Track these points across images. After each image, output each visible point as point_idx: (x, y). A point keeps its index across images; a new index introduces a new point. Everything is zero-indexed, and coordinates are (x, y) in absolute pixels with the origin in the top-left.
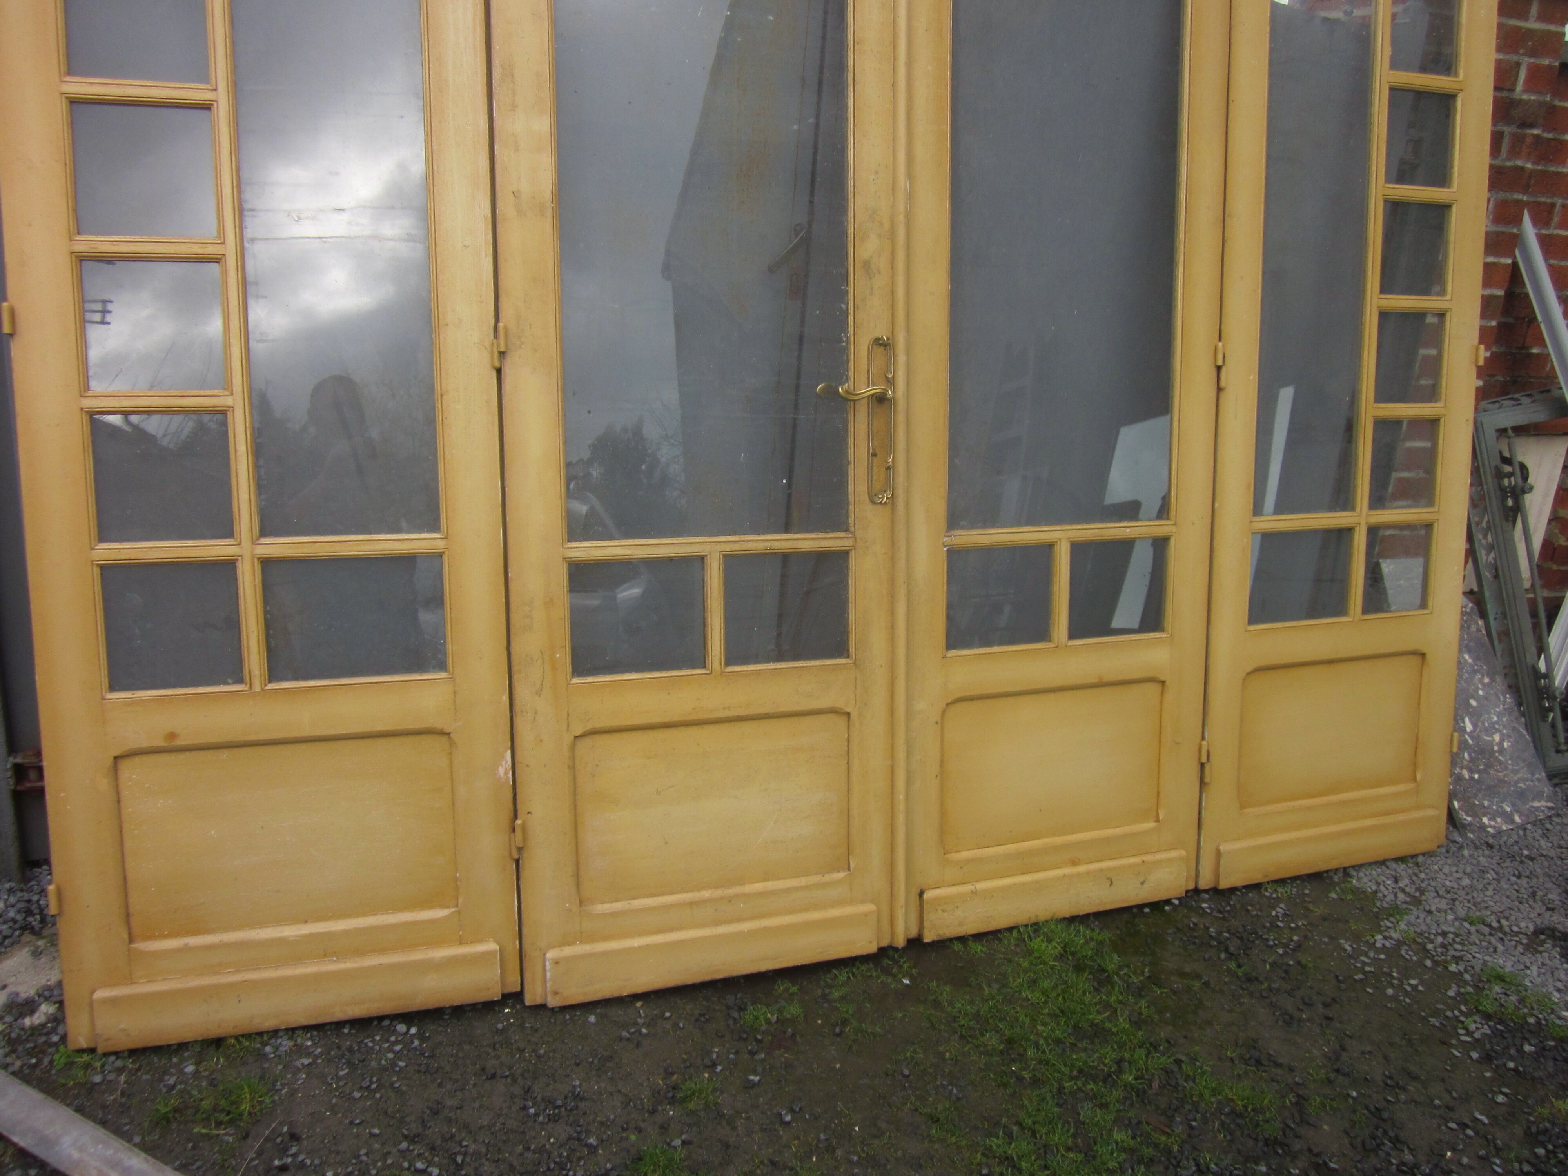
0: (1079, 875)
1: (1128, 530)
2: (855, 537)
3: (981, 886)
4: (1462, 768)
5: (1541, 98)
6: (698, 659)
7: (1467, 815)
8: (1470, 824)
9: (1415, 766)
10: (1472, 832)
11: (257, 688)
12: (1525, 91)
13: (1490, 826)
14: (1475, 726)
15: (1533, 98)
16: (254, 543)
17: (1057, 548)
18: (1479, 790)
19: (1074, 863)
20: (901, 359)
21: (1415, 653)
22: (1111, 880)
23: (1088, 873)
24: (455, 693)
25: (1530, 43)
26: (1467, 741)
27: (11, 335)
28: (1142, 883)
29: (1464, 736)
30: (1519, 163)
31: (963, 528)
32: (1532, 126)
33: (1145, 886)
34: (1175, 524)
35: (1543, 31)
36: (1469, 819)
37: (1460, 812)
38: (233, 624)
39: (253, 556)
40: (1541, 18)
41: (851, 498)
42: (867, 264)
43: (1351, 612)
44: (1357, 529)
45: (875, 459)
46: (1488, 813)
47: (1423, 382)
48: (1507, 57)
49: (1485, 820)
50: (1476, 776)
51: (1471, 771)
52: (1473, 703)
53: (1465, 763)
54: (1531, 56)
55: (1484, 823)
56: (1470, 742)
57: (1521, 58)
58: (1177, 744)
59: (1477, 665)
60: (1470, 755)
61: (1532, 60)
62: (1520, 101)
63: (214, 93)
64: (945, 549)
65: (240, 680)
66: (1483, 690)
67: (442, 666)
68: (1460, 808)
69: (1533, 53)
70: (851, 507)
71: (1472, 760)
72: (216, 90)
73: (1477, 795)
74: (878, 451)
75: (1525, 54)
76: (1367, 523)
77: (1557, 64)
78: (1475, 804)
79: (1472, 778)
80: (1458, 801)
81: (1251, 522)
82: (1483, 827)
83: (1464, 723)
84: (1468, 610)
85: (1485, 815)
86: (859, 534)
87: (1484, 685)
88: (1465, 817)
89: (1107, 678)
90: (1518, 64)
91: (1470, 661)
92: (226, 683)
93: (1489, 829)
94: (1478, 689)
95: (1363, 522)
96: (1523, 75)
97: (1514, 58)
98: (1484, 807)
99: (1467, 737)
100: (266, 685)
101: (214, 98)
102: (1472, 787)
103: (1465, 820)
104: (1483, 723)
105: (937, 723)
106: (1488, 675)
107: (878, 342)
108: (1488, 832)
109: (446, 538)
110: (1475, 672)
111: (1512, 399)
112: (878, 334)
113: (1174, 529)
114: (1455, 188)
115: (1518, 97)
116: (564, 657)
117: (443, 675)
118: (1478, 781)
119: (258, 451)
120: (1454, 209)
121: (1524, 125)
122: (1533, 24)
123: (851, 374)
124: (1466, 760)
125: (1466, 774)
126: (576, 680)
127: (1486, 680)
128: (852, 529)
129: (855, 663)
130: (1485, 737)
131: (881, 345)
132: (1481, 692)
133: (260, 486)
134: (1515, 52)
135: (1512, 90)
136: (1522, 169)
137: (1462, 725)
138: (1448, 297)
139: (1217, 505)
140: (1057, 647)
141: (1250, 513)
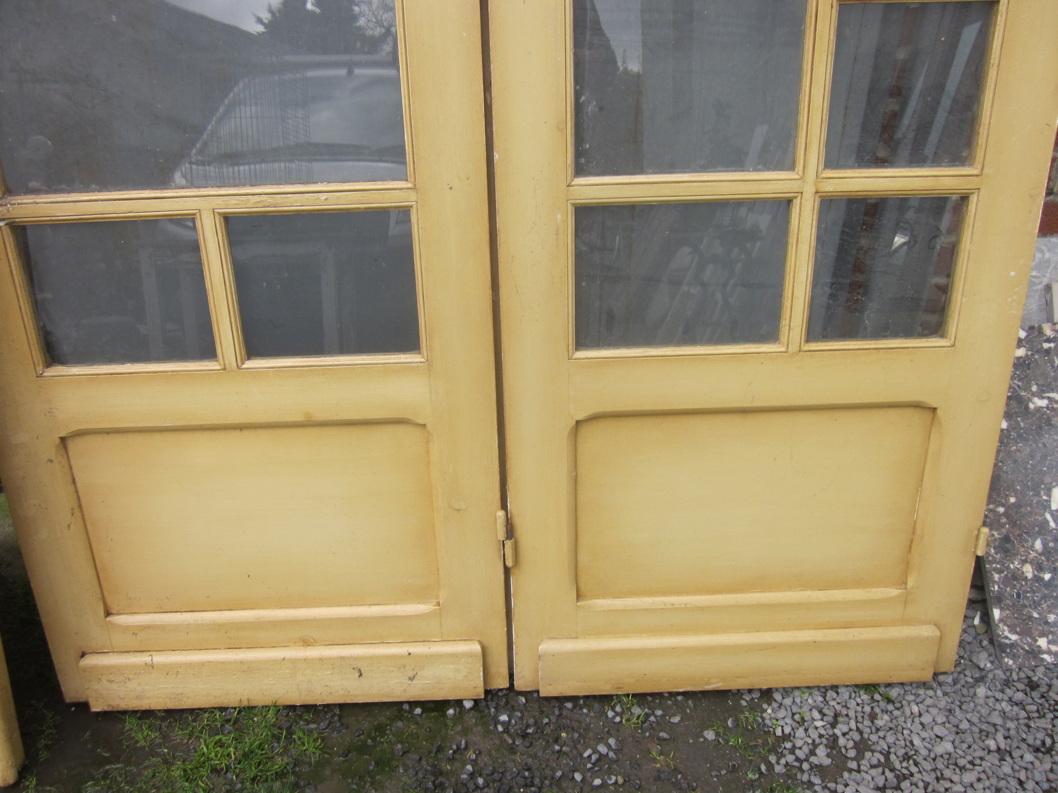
0: (306, 660)
1: (323, 197)
3: (159, 658)
4: (1024, 562)
7: (1012, 630)
8: (1013, 645)
9: (907, 565)
10: (1014, 657)
13: (1049, 652)
17: (198, 223)
18: (1044, 597)
19: (306, 643)
22: (360, 670)
23: (321, 660)
26: (1047, 522)
28: (411, 679)
29: (1044, 515)
33: (415, 682)
34: (414, 188)
36: (1014, 637)
37: (1001, 625)
44: (797, 202)
46: (1051, 633)
49: (1042, 642)
50: (1047, 576)
51: (1039, 568)
55: (1039, 647)
56: (1052, 525)
58: (458, 510)
60: (1045, 544)
68: (1001, 620)
71: (1046, 552)
73: (1040, 605)
76: (817, 192)
78: (1031, 617)
79: (1038, 579)
80: (1002, 609)
82: (1035, 653)
85: (1042, 635)
88: (1007, 633)
89: (320, 416)
93: (1045, 656)
95: (809, 191)
98: (1047, 623)
99: (1048, 517)
102: (1034, 592)
103: (1006, 638)
108: (1043, 660)
113: (413, 196)
118: (1048, 585)
124: (1036, 551)
125: (1028, 570)
137: (1045, 498)
139: (496, 156)
140: (224, 369)
141: (570, 171)
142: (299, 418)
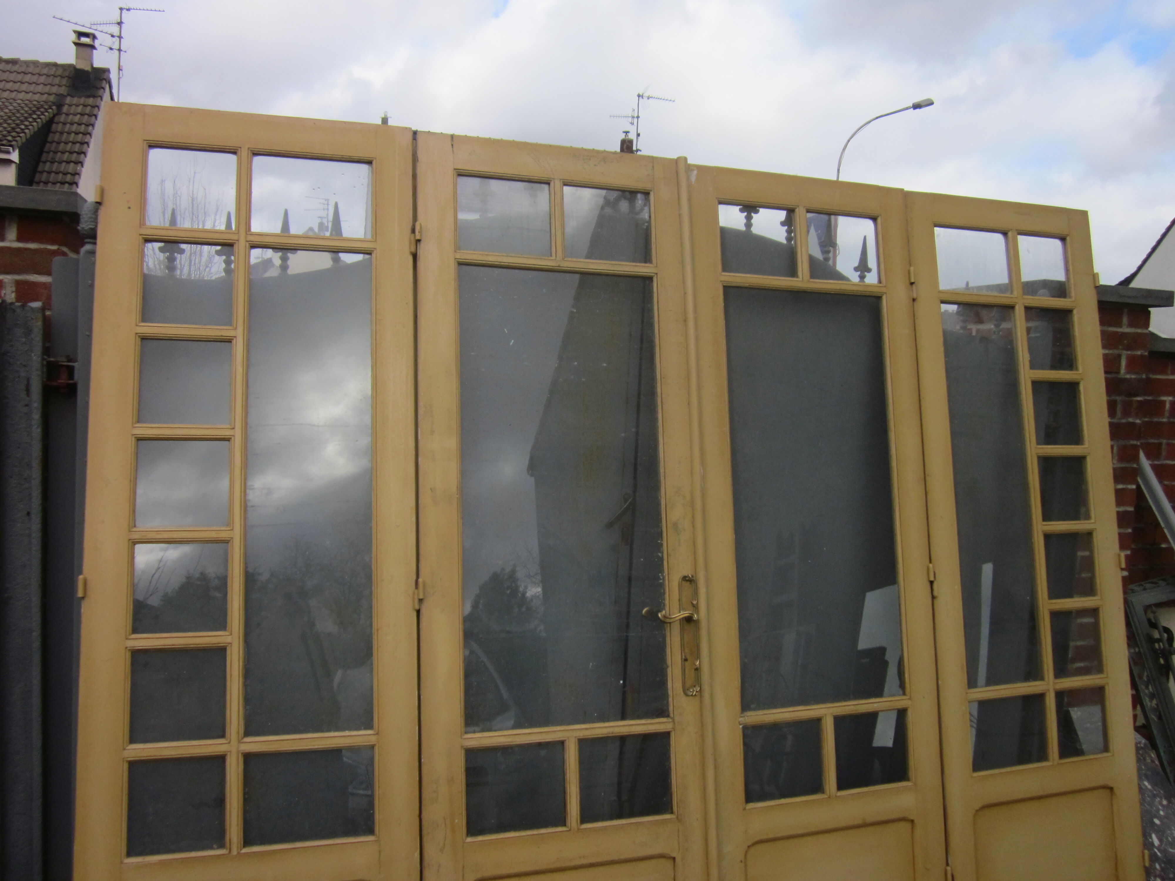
1: (875, 705)
2: (674, 722)
5: (1139, 377)
6: (560, 820)
9: (1118, 878)
11: (234, 852)
12: (1128, 372)
14: (1160, 840)
15: (1133, 377)
16: (240, 742)
17: (823, 721)
20: (702, 590)
21: (1105, 787)
24: (380, 851)
25: (1125, 342)
26: (1155, 853)
27: (83, 598)
29: (1153, 850)
30: (1131, 420)
31: (754, 709)
32: (1136, 395)
34: (910, 699)
35: (1134, 333)
38: (220, 802)
39: (238, 751)
40: (1130, 325)
41: (670, 692)
42: (675, 525)
43: (1051, 758)
44: (1047, 694)
45: (687, 663)
47: (1083, 575)
48: (1111, 352)
52: (1157, 821)
53: (1158, 872)
54: (1127, 350)
56: (1159, 854)
57: (1120, 351)
58: (928, 870)
59: (1155, 790)
60: (1160, 865)
61: (1129, 352)
62: (1124, 380)
63: (233, 431)
64: (741, 726)
65: (222, 846)
66: (1163, 811)
67: (370, 831)
69: (1128, 348)
70: (670, 699)
71: (1163, 869)
72: (234, 428)
74: (688, 657)
75: (1124, 349)
76: (1054, 689)
77: (1146, 354)
81: (967, 693)
83: (1151, 838)
84: (1142, 745)
86: (677, 719)
87: (1163, 806)
89: (870, 819)
90: (1119, 356)
91: (1149, 787)
92: (212, 848)
94: (1158, 810)
95: (1051, 689)
96: (1124, 363)
97: (1116, 352)
99: (1156, 850)
100: (241, 850)
101: (233, 434)
104: (1167, 839)
105: (741, 862)
106: (1165, 798)
107: (685, 578)
109: (377, 734)
110: (1155, 796)
111: (1152, 583)
112: (685, 574)
113: (910, 702)
114: (1086, 445)
115: (1123, 377)
116: (461, 821)
117: (371, 838)
119: (247, 673)
120: (1088, 460)
121: (1131, 394)
122: (1125, 329)
123: (667, 602)
124: (1157, 870)
126: (470, 839)
127: (1165, 802)
128: (672, 715)
129: (677, 818)
130: (1171, 850)
131: (687, 581)
132: (1162, 813)
133: (247, 700)
134: (1116, 348)
135: (1118, 372)
136: (1134, 424)
137: (1150, 840)
138: (1092, 521)
139: (940, 682)
140: (829, 797)
141: (966, 686)
142: (859, 822)
